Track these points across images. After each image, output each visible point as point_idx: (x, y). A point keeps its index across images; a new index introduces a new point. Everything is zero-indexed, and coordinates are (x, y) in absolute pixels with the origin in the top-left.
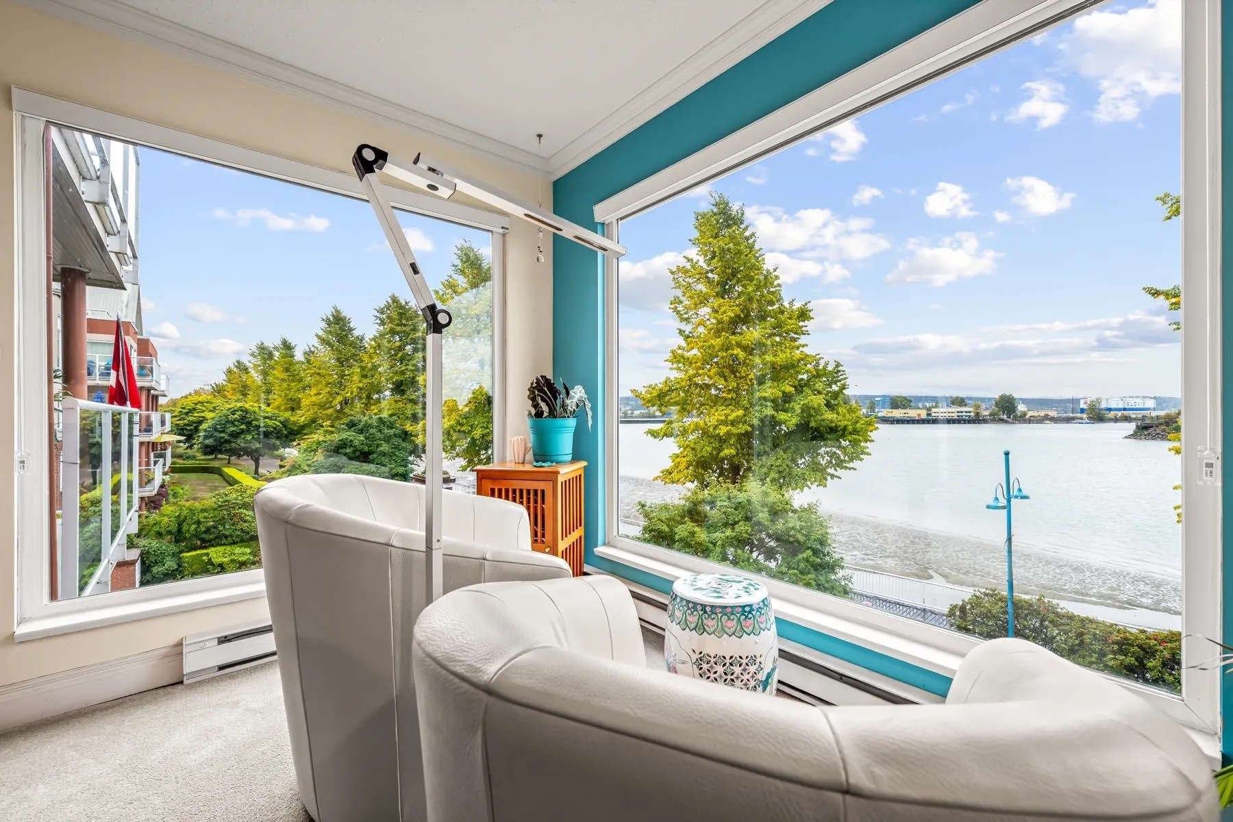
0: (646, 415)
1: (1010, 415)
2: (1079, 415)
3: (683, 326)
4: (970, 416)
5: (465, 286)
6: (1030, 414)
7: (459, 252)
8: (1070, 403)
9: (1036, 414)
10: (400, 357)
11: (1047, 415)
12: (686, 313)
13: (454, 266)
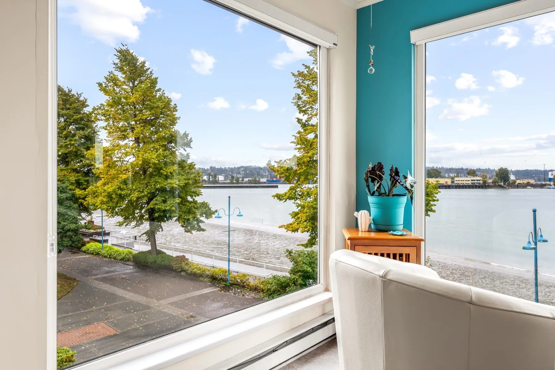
0: (253, 182)
1: (505, 183)
2: (548, 183)
3: (301, 116)
4: (480, 183)
5: (122, 80)
6: (518, 182)
7: (118, 53)
8: (542, 174)
9: (521, 182)
10: (66, 134)
11: (529, 183)
12: (304, 107)
13: (114, 64)
